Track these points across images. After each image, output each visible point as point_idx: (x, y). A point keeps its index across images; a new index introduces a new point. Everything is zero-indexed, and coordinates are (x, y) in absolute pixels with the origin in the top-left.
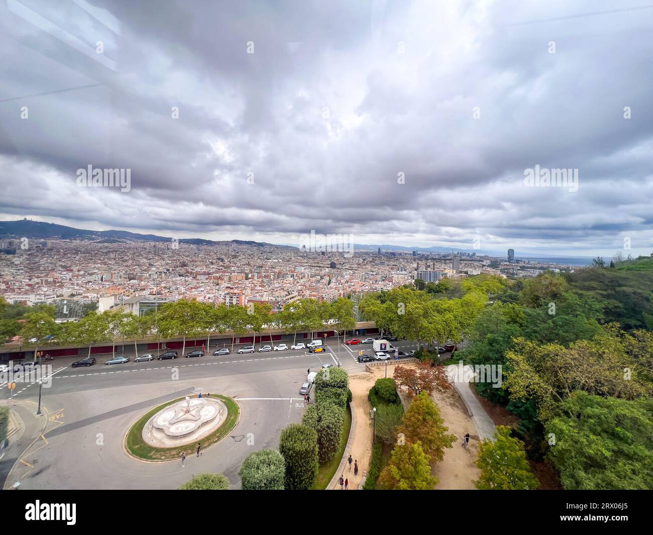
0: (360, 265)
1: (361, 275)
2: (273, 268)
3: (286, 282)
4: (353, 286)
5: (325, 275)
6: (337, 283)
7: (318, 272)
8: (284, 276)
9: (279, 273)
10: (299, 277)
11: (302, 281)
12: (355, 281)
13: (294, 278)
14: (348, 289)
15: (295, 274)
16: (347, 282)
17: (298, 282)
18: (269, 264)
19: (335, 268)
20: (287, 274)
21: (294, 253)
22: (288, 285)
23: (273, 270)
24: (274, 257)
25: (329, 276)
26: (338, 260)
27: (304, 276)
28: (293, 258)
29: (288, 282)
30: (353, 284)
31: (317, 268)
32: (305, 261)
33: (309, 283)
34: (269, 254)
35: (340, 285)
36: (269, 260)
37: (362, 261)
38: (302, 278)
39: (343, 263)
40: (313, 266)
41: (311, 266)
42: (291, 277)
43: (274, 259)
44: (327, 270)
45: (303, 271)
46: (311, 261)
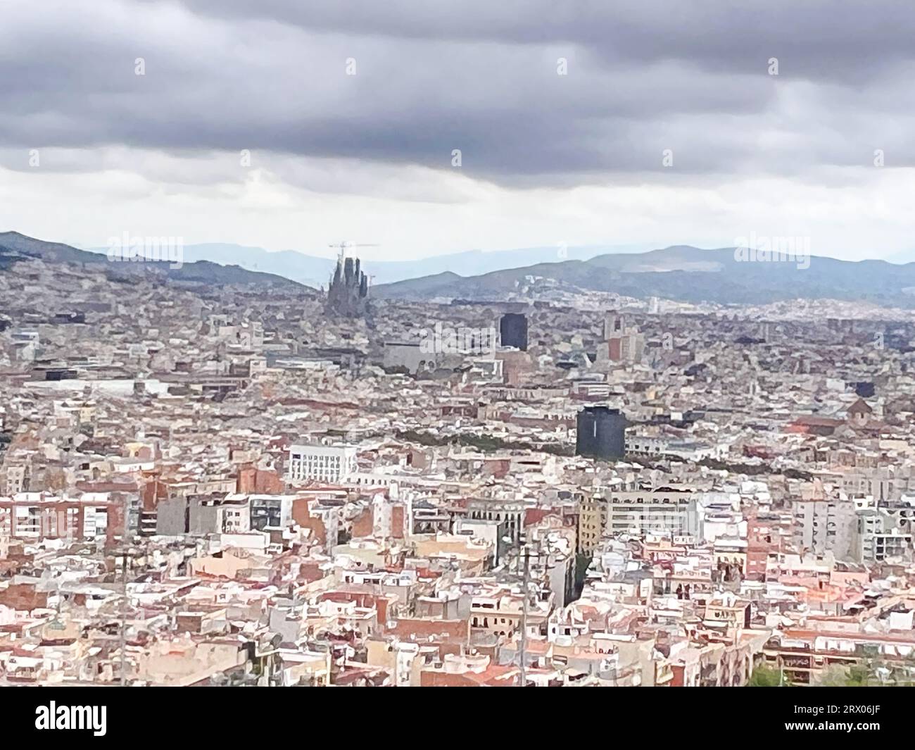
0: (828, 430)
1: (842, 515)
2: (102, 447)
3: (214, 566)
4: (783, 606)
5: (534, 516)
6: (647, 583)
7: (472, 487)
8: (197, 518)
9: (155, 491)
10: (316, 525)
11: (343, 559)
12: (792, 563)
13: (276, 537)
14: (736, 631)
15: (286, 502)
16: (726, 573)
17: (311, 572)
18: (61, 412)
19: (619, 453)
20: (218, 499)
21: (270, 326)
22: (234, 589)
23: (102, 463)
24: (106, 355)
25: (571, 520)
26: (639, 387)
27: (364, 521)
28: (259, 365)
29: (228, 565)
30: (775, 592)
31: (466, 454)
32: (365, 391)
33: (409, 578)
34: (61, 334)
35: (672, 601)
36: (62, 385)
37: (851, 397)
38: (343, 538)
39: (688, 420)
40: (428, 440)
41: (410, 436)
42: (257, 523)
43: (103, 372)
44: (552, 470)
45: (347, 476)
46: (411, 393)
